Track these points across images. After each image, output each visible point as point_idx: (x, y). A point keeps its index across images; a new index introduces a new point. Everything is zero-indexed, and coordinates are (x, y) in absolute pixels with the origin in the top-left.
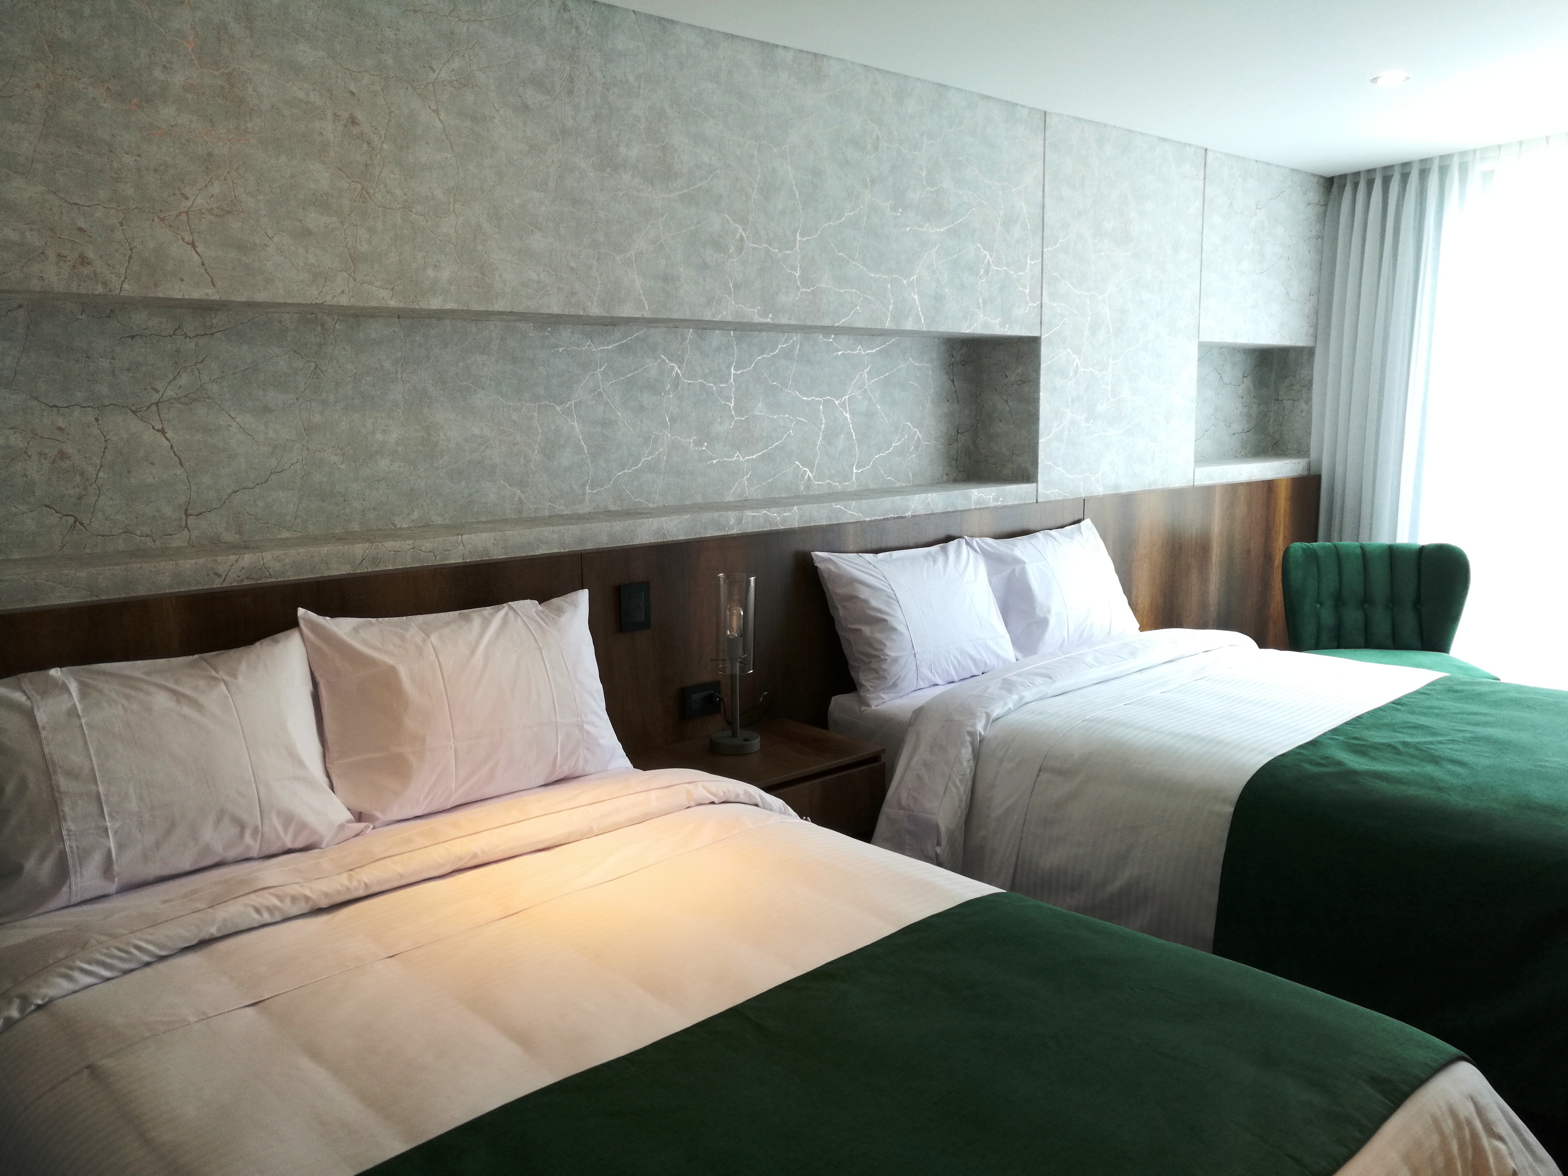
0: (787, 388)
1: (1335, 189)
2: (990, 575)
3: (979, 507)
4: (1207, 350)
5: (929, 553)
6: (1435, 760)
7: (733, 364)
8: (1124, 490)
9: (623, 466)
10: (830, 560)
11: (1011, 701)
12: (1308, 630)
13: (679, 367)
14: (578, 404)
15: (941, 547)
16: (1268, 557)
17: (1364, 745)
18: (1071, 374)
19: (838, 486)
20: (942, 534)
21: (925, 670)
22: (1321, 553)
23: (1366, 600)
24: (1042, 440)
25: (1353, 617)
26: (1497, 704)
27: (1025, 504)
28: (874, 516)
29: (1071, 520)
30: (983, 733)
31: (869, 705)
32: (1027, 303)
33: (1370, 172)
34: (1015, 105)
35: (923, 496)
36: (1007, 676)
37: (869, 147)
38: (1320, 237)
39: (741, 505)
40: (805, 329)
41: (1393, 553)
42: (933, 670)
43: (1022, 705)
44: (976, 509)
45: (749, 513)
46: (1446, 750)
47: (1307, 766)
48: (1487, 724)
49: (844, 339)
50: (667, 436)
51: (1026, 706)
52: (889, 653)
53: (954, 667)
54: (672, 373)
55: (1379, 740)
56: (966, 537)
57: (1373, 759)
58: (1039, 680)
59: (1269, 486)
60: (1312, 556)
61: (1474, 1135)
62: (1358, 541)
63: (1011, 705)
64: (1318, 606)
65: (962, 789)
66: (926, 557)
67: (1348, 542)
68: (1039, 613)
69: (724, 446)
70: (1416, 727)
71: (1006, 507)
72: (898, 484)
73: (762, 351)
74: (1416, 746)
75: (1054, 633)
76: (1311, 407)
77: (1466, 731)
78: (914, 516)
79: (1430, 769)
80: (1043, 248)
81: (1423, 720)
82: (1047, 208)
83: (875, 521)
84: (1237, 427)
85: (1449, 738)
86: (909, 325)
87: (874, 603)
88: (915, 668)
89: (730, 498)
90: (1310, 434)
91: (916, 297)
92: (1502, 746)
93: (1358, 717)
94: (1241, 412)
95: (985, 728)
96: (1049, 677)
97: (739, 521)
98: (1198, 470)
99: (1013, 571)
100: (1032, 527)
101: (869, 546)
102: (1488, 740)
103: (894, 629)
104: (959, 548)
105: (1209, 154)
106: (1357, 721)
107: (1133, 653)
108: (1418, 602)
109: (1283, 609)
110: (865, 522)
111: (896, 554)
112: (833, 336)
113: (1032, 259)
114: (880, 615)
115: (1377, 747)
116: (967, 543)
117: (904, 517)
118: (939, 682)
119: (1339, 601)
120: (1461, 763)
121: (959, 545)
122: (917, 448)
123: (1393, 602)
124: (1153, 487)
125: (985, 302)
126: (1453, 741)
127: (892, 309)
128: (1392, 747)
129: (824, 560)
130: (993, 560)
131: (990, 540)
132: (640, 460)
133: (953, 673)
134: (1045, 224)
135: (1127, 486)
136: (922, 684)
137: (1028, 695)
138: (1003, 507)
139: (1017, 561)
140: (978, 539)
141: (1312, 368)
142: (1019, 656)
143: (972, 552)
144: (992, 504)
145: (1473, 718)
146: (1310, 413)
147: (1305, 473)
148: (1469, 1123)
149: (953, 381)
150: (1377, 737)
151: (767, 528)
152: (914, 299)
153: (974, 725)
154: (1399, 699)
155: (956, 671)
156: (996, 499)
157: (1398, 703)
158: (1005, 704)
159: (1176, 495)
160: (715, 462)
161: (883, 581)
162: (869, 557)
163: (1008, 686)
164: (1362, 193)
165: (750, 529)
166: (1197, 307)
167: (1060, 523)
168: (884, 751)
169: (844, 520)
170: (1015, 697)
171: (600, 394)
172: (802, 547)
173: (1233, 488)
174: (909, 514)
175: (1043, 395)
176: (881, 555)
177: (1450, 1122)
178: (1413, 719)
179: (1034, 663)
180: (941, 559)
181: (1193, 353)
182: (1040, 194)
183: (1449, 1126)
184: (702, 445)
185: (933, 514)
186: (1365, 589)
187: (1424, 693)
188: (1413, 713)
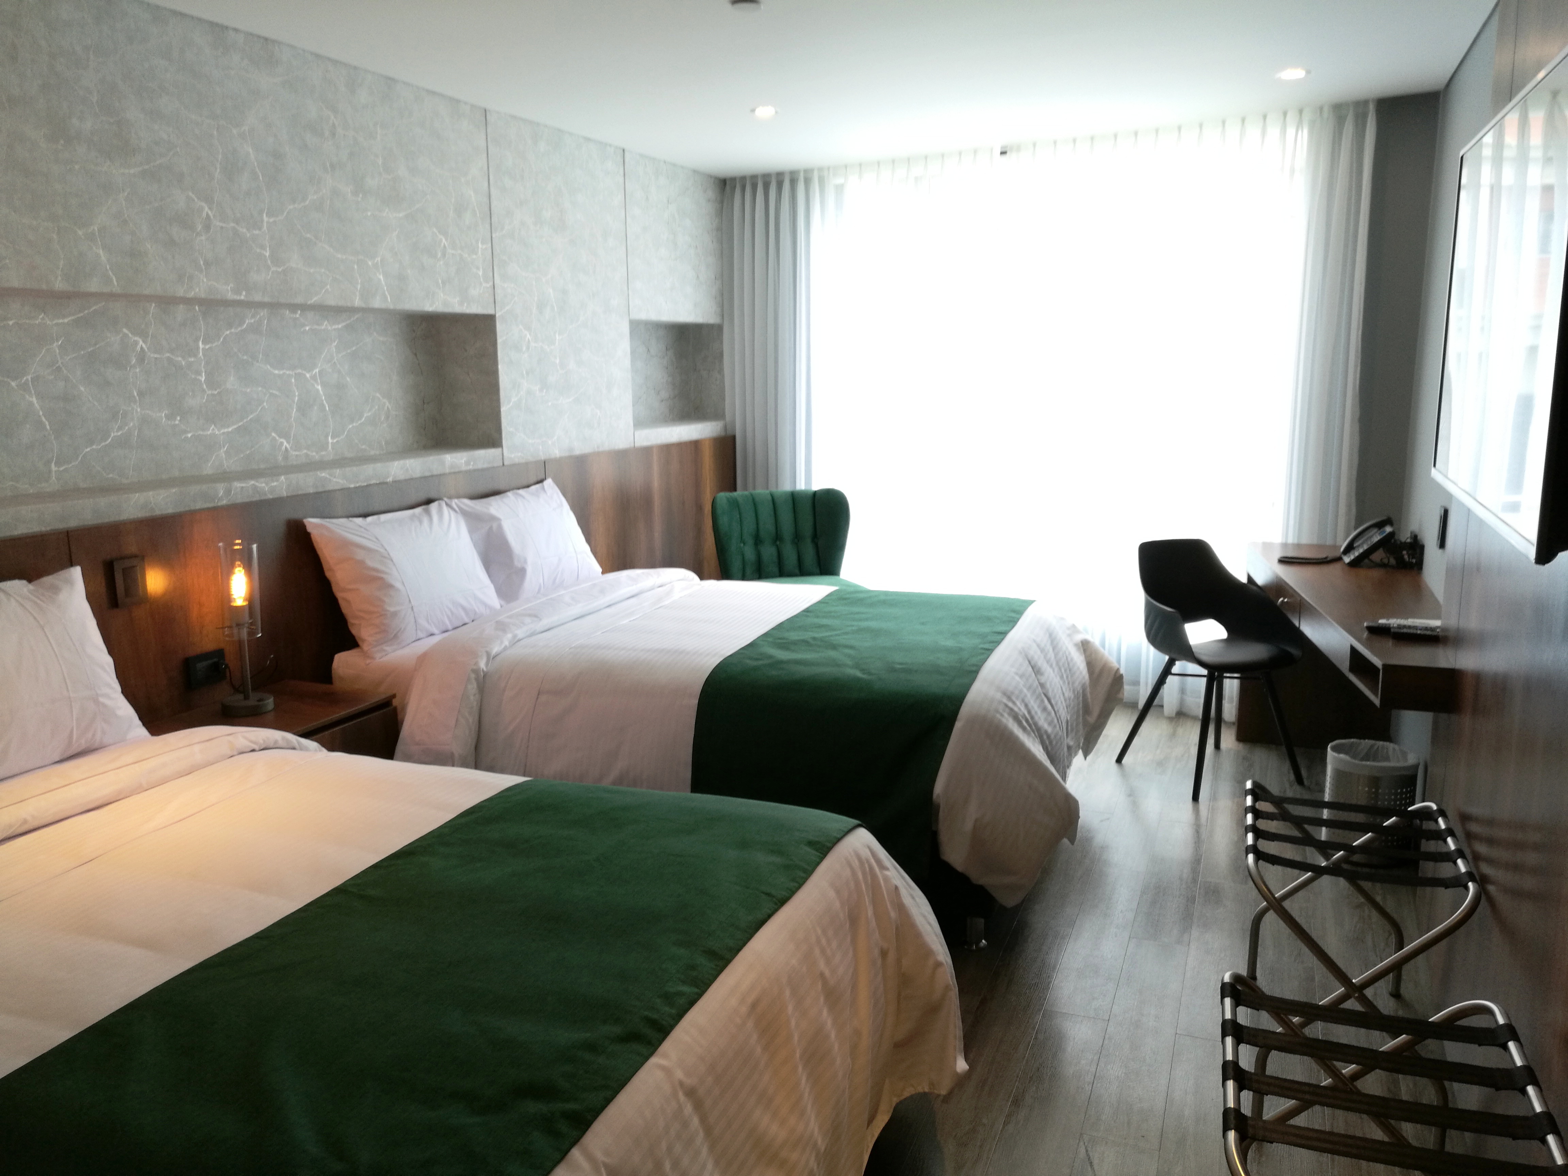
0: (258, 361)
1: (728, 187)
2: (471, 531)
3: (452, 471)
4: (636, 326)
5: (414, 515)
6: (834, 647)
7: (200, 338)
8: (577, 452)
9: (91, 442)
10: (322, 526)
11: (506, 640)
12: (736, 565)
13: (144, 342)
14: (35, 379)
15: (424, 509)
16: (700, 508)
17: (786, 643)
18: (524, 349)
19: (315, 456)
20: (422, 496)
21: (423, 622)
22: (740, 500)
23: (778, 538)
24: (503, 409)
25: (769, 552)
26: (872, 605)
27: (494, 467)
28: (357, 482)
29: (535, 479)
30: (485, 669)
31: (373, 658)
32: (481, 284)
33: (754, 178)
34: (458, 101)
35: (402, 462)
36: (500, 618)
37: (327, 133)
38: (719, 229)
39: (225, 477)
40: (274, 307)
41: (795, 498)
42: (429, 620)
43: (515, 641)
44: (450, 473)
45: (237, 485)
46: (841, 640)
47: (748, 661)
48: (867, 619)
49: (310, 315)
50: (136, 410)
51: (518, 643)
52: (388, 608)
53: (448, 617)
54: (136, 347)
55: (797, 638)
56: (445, 499)
57: (793, 651)
58: (528, 620)
59: (695, 445)
60: (734, 504)
61: (871, 868)
62: (767, 488)
63: (506, 643)
64: (742, 545)
65: (471, 720)
66: (412, 518)
67: (760, 491)
68: (517, 564)
69: (198, 419)
70: (821, 626)
71: (478, 470)
72: (372, 453)
73: (230, 326)
74: (821, 640)
75: (532, 581)
76: (723, 376)
77: (853, 626)
78: (395, 482)
79: (832, 654)
80: (491, 234)
81: (825, 621)
82: (493, 197)
83: (359, 487)
84: (664, 394)
85: (842, 631)
86: (377, 303)
87: (370, 563)
88: (413, 620)
89: (208, 469)
90: (724, 399)
91: (381, 277)
92: (876, 633)
93: (781, 623)
94: (667, 381)
95: (487, 664)
96: (536, 616)
97: (228, 492)
98: (637, 433)
99: (491, 528)
100: (502, 487)
101: (357, 512)
102: (868, 630)
103: (391, 586)
104: (440, 511)
105: (627, 154)
106: (780, 627)
107: (602, 591)
108: (815, 537)
109: (715, 549)
110: (349, 488)
111: (383, 517)
112: (299, 312)
113: (483, 243)
114: (375, 574)
115: (795, 643)
116: (447, 504)
117: (386, 483)
118: (436, 631)
119: (758, 540)
120: (851, 647)
121: (440, 505)
122: (387, 417)
123: (797, 538)
124: (601, 449)
125: (444, 283)
126: (846, 633)
127: (360, 288)
128: (805, 642)
129: (316, 526)
130: (473, 519)
131: (466, 501)
132: (109, 436)
133: (448, 622)
134: (492, 213)
135: (580, 449)
136: (420, 635)
137: (520, 633)
138: (475, 470)
139: (494, 518)
140: (456, 500)
141: (722, 343)
142: (503, 603)
143: (452, 513)
144: (464, 468)
145: (856, 616)
146: (723, 381)
147: (723, 434)
148: (868, 861)
149: (416, 355)
150: (794, 636)
151: (256, 498)
152: (380, 280)
153: (476, 664)
154: (808, 608)
155: (450, 621)
156: (467, 463)
157: (807, 611)
158: (502, 642)
159: (621, 455)
160: (189, 435)
161: (375, 542)
162: (359, 521)
163: (502, 627)
164: (748, 194)
165: (239, 500)
166: (626, 288)
167: (525, 483)
168: (394, 696)
169: (330, 487)
170: (509, 636)
171: (59, 369)
172: (295, 515)
173: (667, 449)
174: (390, 479)
175: (501, 367)
176: (369, 519)
177: (856, 861)
178: (816, 620)
179: (518, 607)
180: (425, 520)
181: (625, 328)
182: (486, 184)
183: (856, 864)
184: (175, 419)
185: (412, 479)
186: (777, 528)
187: (824, 603)
188: (818, 617)
